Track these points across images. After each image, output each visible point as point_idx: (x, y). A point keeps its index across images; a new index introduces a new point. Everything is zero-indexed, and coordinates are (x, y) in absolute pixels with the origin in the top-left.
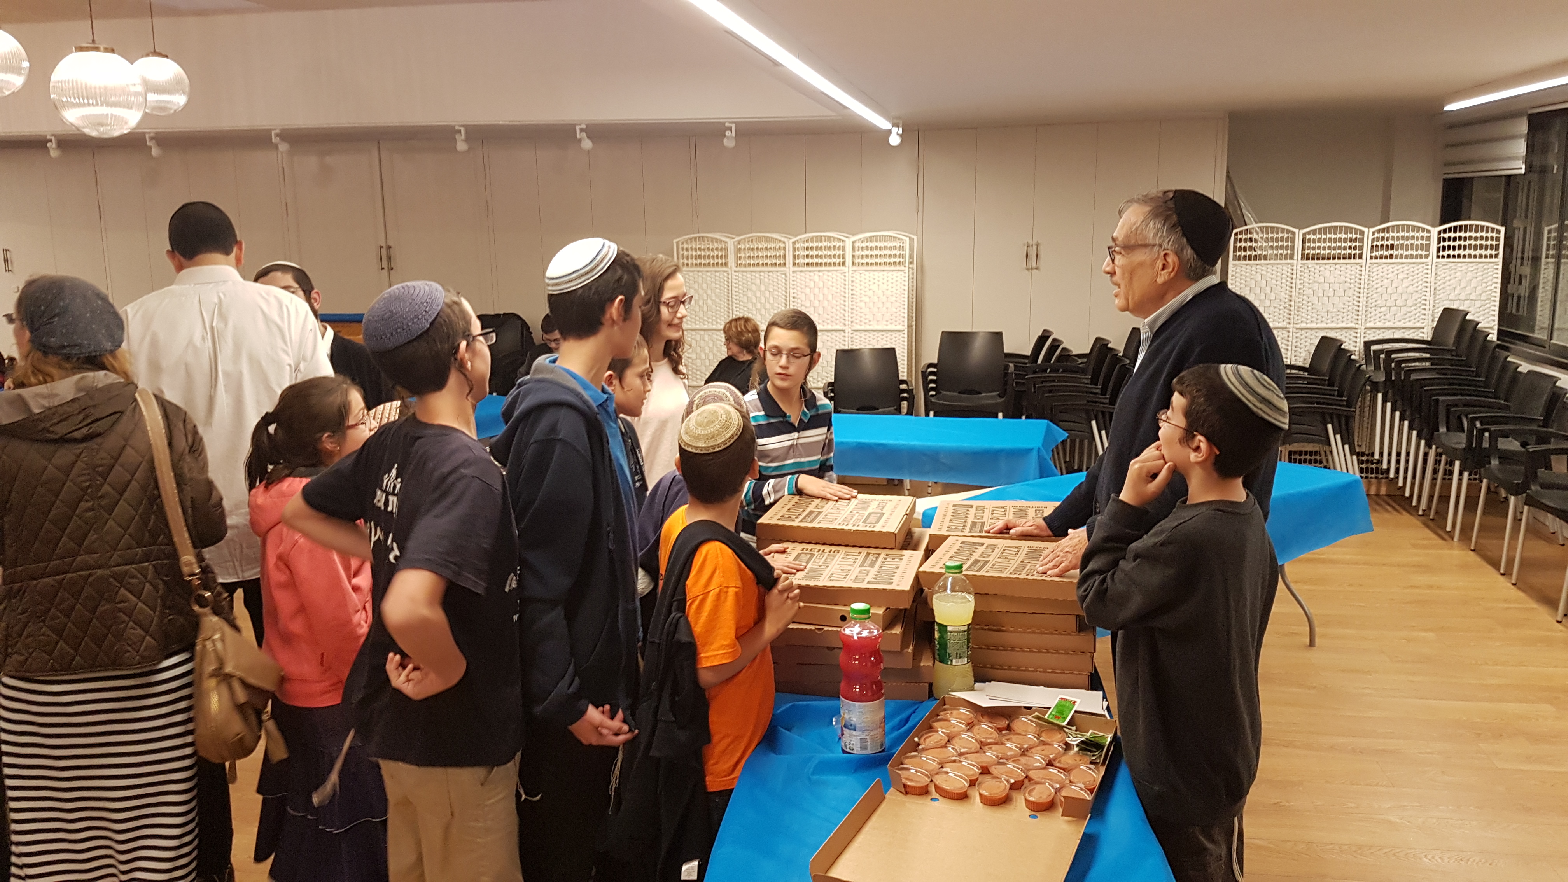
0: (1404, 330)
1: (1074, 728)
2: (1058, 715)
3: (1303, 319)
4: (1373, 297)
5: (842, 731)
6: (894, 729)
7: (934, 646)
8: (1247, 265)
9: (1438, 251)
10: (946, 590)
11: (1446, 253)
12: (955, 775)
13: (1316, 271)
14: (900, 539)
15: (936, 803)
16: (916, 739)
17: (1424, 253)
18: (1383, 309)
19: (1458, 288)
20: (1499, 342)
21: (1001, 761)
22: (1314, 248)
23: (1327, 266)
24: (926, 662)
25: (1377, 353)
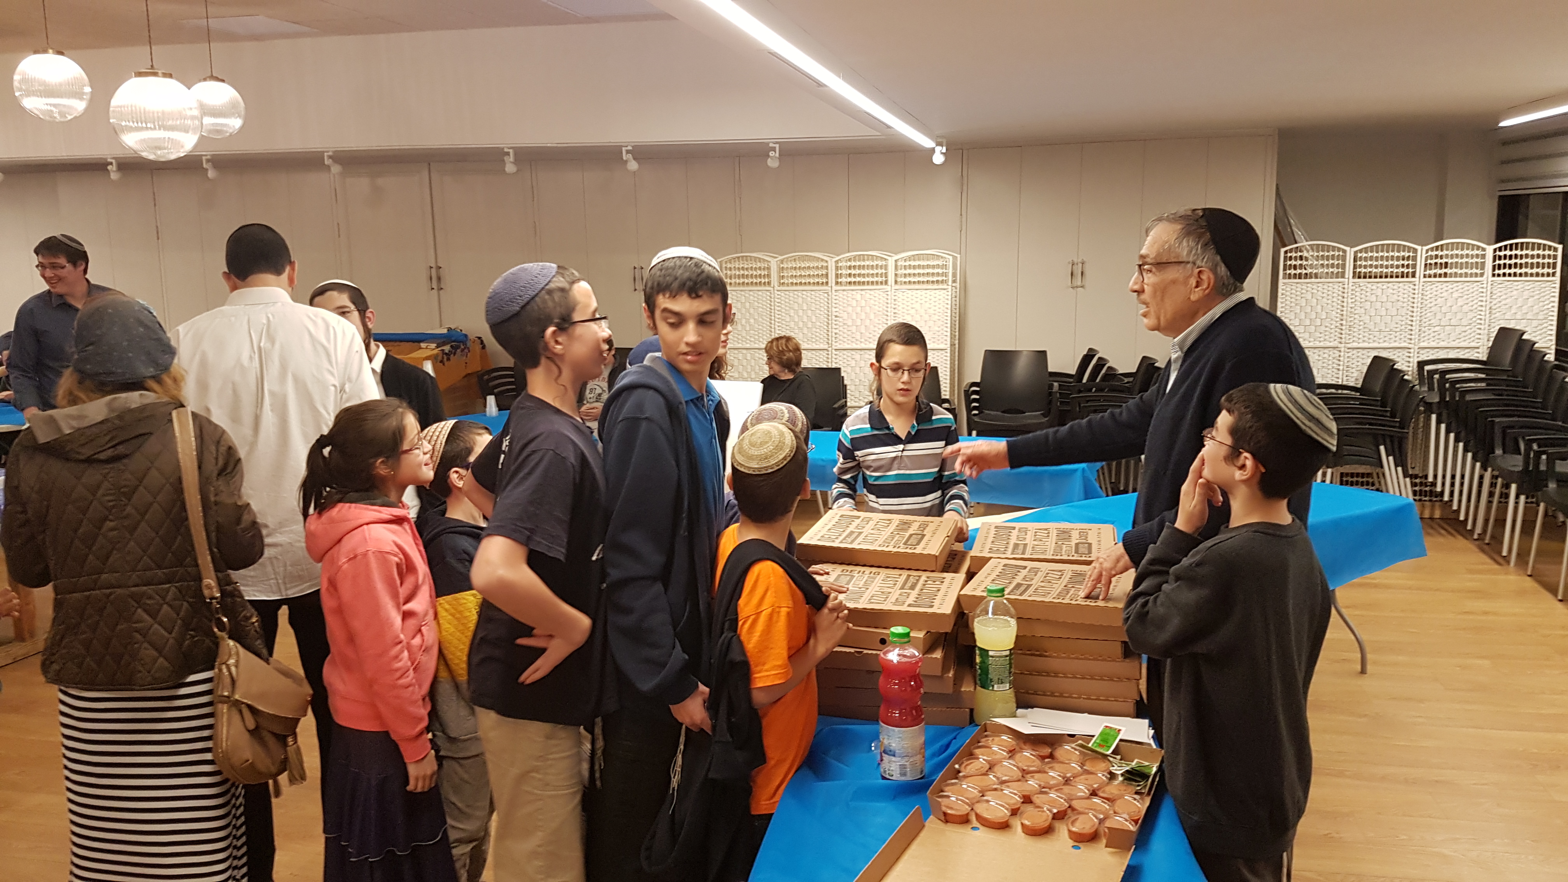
0: (1458, 350)
1: (1119, 757)
2: (1102, 743)
3: (1354, 339)
4: (1426, 316)
5: (881, 756)
6: (934, 755)
7: (976, 670)
8: (1297, 283)
9: (1494, 270)
10: (987, 614)
11: (1501, 272)
12: (997, 804)
13: (1368, 290)
14: (941, 562)
15: (976, 832)
16: (957, 766)
17: (1479, 271)
18: (1437, 328)
19: (1514, 307)
20: (1557, 363)
21: (1043, 790)
22: (1365, 267)
23: (1379, 285)
24: (967, 687)
25: (1431, 373)
